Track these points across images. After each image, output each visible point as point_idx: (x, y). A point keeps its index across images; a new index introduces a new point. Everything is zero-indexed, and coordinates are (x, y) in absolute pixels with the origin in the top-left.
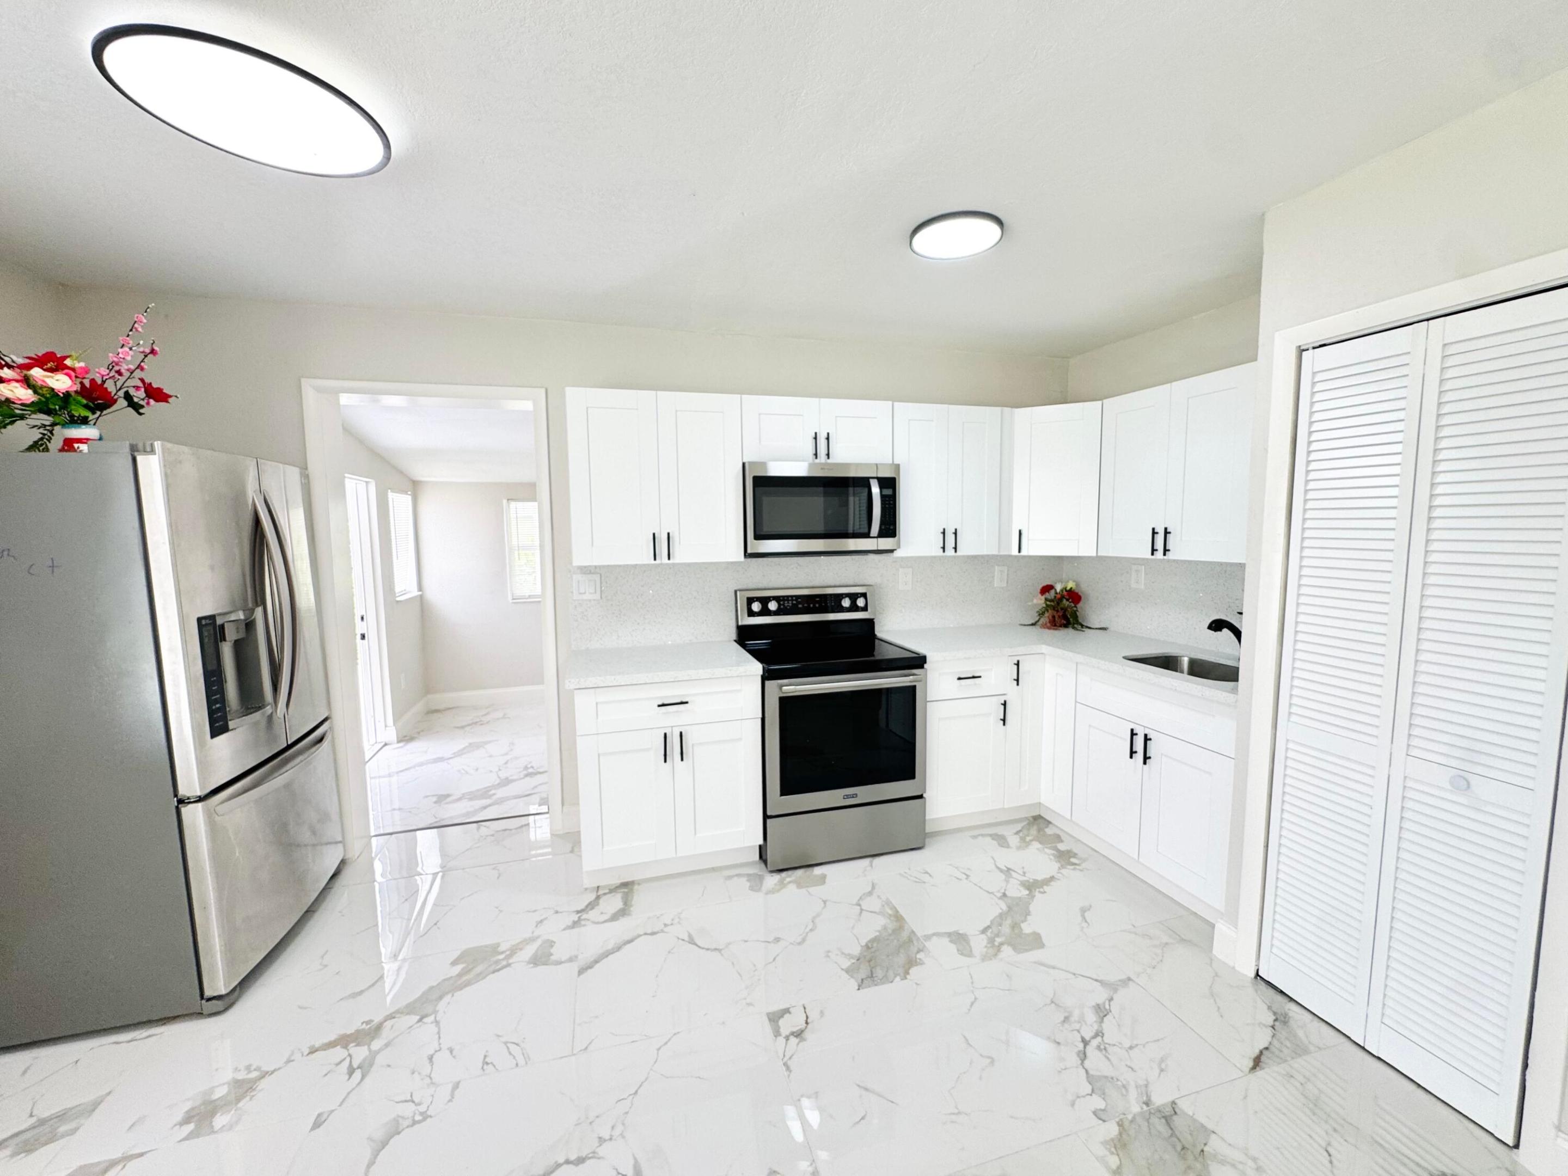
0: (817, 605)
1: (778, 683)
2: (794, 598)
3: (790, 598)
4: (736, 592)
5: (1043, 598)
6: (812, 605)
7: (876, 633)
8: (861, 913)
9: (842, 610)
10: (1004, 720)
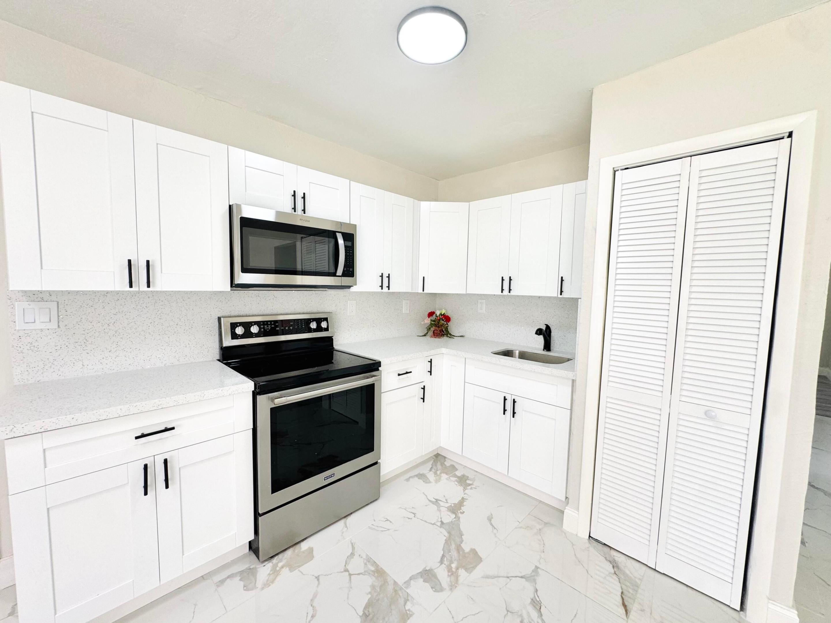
0: (291, 328)
1: (269, 397)
2: (273, 323)
3: (269, 323)
4: (219, 319)
5: (429, 319)
6: (287, 328)
7: (334, 347)
8: (350, 577)
9: (310, 330)
10: (423, 399)
